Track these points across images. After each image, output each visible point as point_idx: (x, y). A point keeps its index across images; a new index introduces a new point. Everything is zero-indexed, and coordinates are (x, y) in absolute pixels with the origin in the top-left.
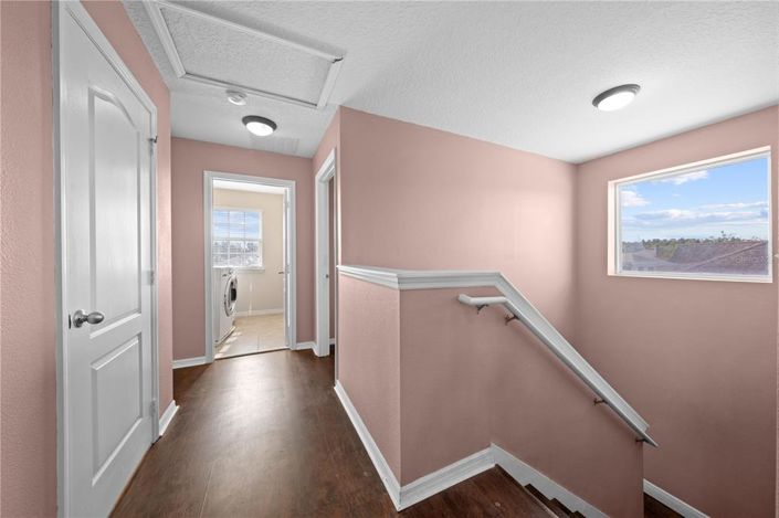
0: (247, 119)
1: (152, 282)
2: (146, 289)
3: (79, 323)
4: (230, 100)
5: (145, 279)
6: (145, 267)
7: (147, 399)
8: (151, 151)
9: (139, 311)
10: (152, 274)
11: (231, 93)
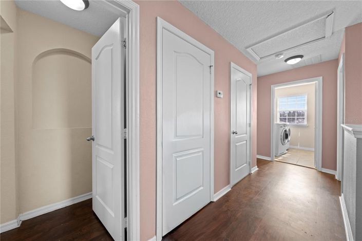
0: (286, 61)
1: (250, 126)
2: (248, 128)
3: (233, 133)
4: (277, 58)
5: (248, 125)
6: (248, 122)
7: (248, 160)
8: (250, 88)
9: (246, 134)
10: (250, 124)
11: (277, 56)
